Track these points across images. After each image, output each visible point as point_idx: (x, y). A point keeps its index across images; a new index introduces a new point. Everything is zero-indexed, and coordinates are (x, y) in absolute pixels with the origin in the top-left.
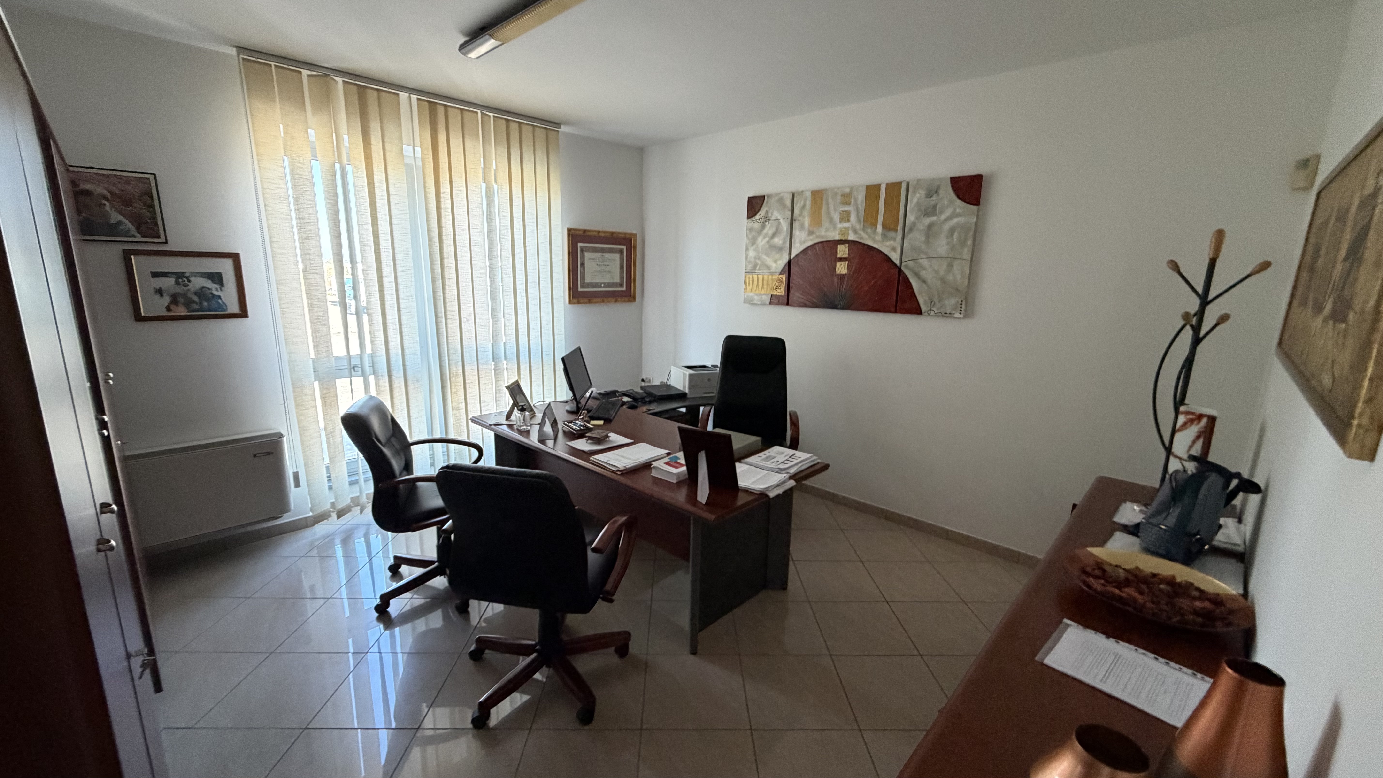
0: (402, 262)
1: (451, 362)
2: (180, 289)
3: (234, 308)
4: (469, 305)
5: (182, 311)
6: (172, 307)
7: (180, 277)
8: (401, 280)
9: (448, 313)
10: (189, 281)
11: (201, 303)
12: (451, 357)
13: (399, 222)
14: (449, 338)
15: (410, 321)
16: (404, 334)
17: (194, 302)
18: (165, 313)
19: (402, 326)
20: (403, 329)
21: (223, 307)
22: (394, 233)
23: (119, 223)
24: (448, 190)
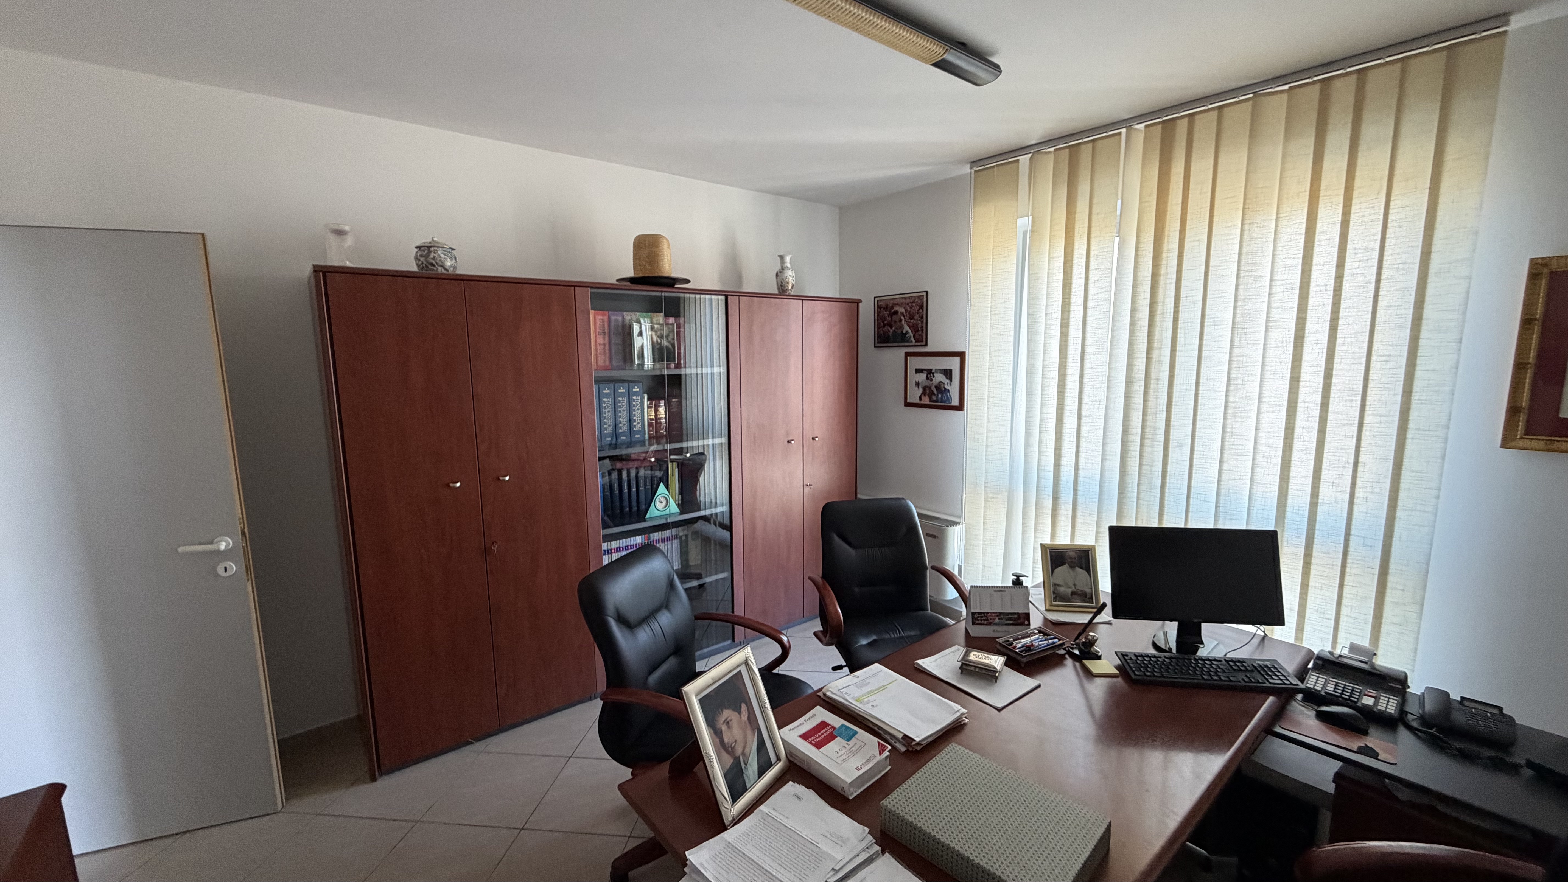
0: (1092, 356)
1: (1141, 502)
2: (928, 383)
3: (955, 402)
4: (1186, 422)
5: (926, 401)
6: (923, 397)
7: (930, 372)
8: (1088, 380)
9: (1147, 430)
10: (934, 376)
11: (938, 395)
12: (1142, 496)
13: (1097, 304)
14: (1144, 467)
15: (1093, 432)
16: (1081, 449)
17: (934, 394)
18: (917, 401)
19: (1081, 439)
20: (1081, 442)
21: (949, 399)
22: (1088, 318)
23: (907, 332)
24: (1176, 246)
